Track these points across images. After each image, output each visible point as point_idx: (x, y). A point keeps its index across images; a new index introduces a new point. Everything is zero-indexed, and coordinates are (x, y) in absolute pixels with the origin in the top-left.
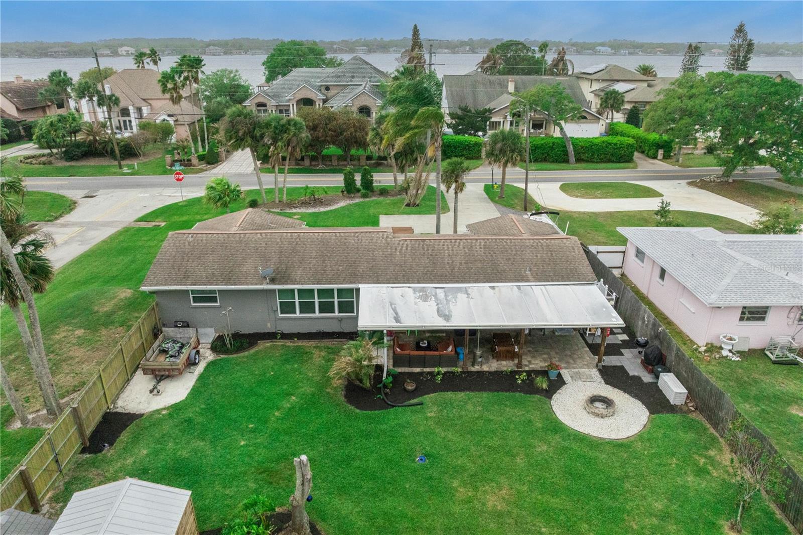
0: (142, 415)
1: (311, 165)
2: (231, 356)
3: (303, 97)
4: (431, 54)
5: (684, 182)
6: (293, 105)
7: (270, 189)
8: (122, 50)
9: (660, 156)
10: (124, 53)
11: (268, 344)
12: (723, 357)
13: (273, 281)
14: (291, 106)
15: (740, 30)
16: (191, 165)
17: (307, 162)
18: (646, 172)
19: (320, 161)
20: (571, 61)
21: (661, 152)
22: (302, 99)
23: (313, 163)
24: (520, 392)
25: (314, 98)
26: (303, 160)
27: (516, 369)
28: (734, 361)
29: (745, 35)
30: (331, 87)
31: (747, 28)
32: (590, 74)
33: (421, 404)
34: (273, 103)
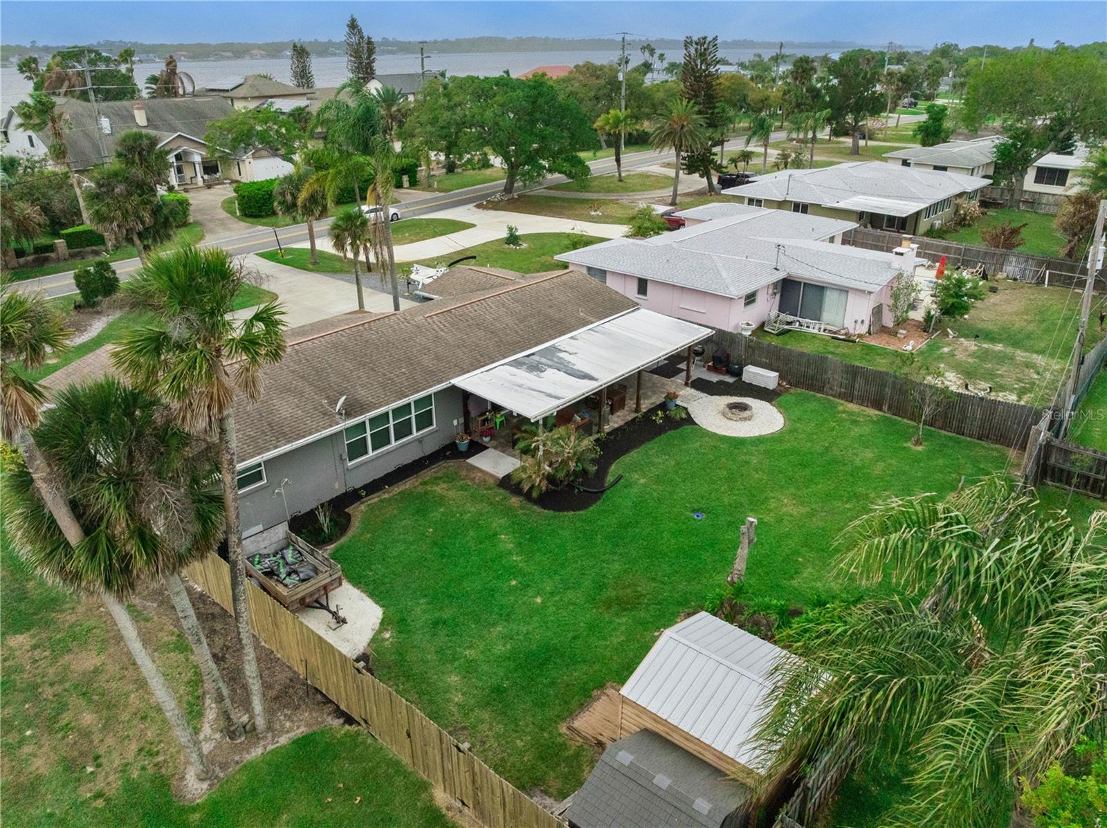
5: (471, 206)
9: (406, 184)
15: (353, 25)
18: (417, 203)
20: (187, 75)
21: (405, 178)
29: (360, 31)
31: (360, 23)
32: (228, 91)
33: (621, 477)
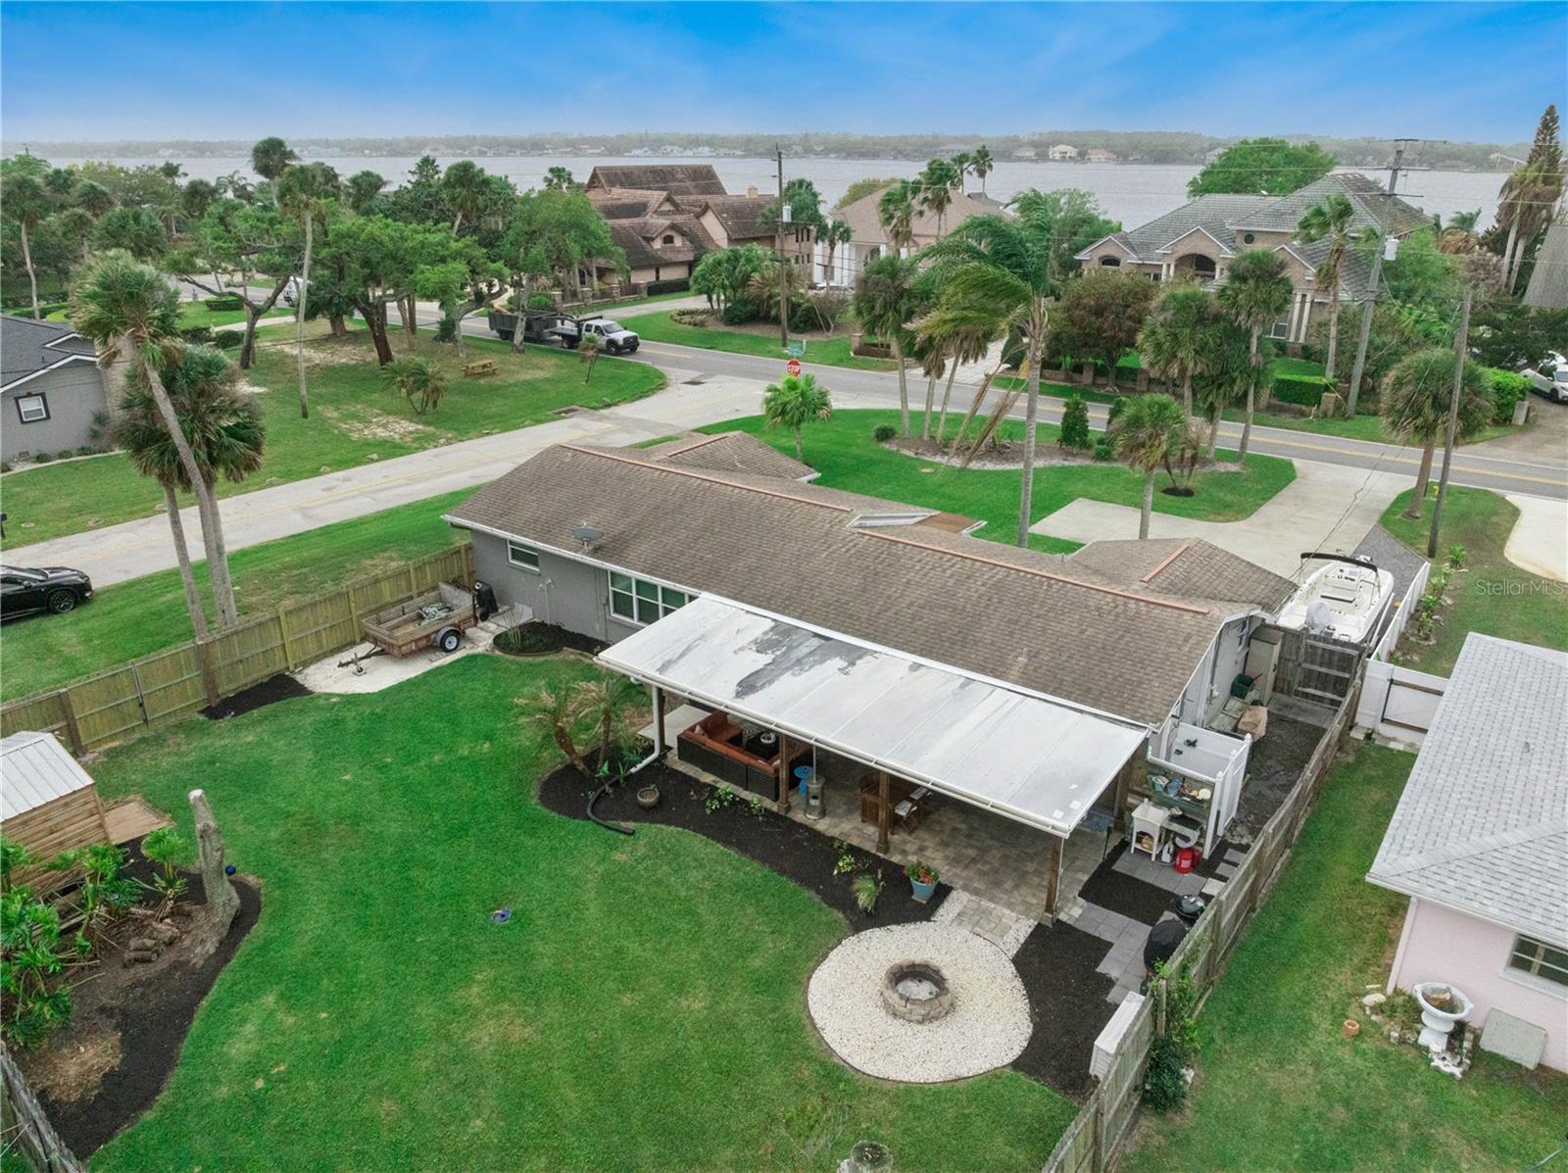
0: (311, 693)
1: (1094, 383)
2: (507, 656)
3: (1193, 251)
4: (1395, 171)
6: (1169, 266)
7: (956, 414)
8: (1055, 152)
10: (1058, 156)
11: (572, 657)
12: (1416, 1045)
13: (596, 551)
14: (1165, 267)
16: (887, 355)
17: (1087, 377)
19: (1112, 376)
22: (1187, 256)
23: (1100, 381)
24: (818, 891)
25: (1213, 256)
26: (1081, 373)
27: (873, 851)
28: (1437, 1069)
30: (1256, 236)
33: (632, 833)
34: (1133, 259)
